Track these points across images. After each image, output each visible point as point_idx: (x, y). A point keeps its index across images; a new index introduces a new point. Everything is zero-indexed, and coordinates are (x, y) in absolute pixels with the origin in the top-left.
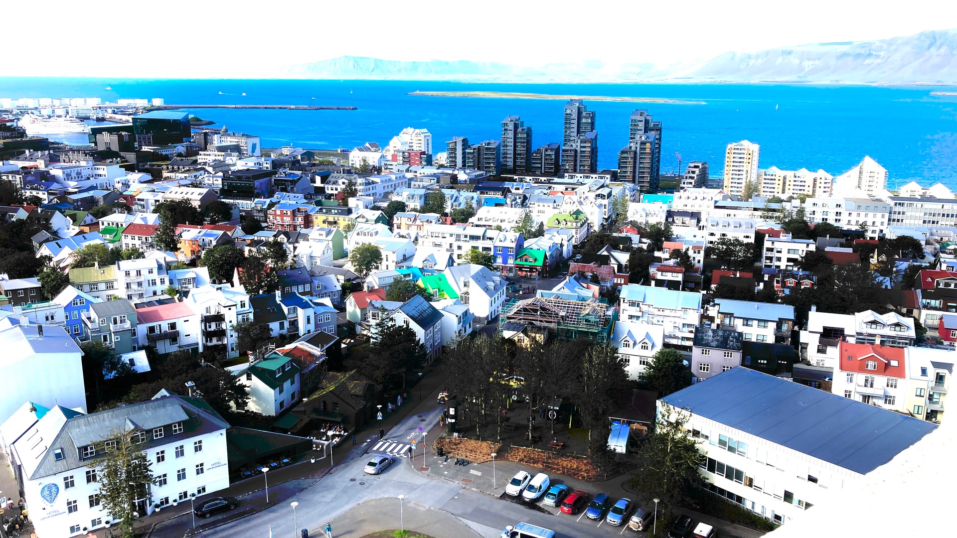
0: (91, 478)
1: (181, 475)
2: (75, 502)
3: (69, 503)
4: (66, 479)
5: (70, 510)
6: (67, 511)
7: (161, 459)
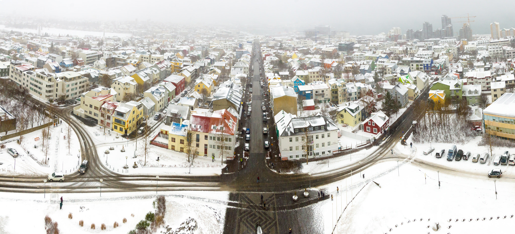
0: (297, 140)
1: (323, 145)
2: (292, 147)
3: (290, 147)
4: (290, 138)
5: (290, 150)
6: (289, 150)
7: (317, 138)
